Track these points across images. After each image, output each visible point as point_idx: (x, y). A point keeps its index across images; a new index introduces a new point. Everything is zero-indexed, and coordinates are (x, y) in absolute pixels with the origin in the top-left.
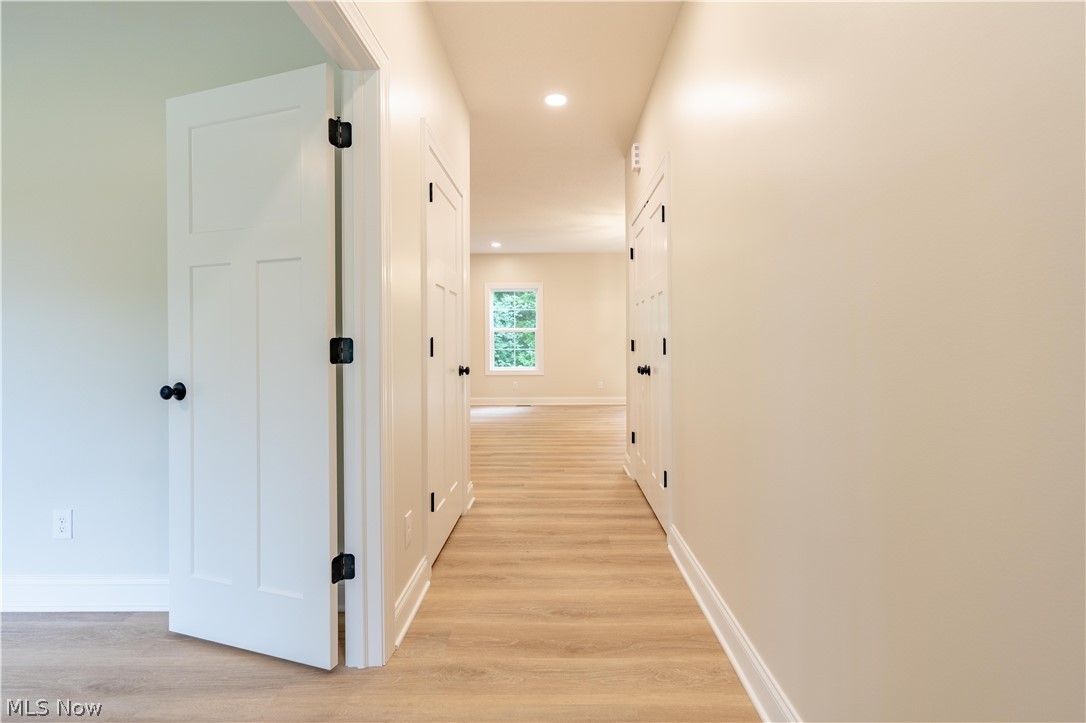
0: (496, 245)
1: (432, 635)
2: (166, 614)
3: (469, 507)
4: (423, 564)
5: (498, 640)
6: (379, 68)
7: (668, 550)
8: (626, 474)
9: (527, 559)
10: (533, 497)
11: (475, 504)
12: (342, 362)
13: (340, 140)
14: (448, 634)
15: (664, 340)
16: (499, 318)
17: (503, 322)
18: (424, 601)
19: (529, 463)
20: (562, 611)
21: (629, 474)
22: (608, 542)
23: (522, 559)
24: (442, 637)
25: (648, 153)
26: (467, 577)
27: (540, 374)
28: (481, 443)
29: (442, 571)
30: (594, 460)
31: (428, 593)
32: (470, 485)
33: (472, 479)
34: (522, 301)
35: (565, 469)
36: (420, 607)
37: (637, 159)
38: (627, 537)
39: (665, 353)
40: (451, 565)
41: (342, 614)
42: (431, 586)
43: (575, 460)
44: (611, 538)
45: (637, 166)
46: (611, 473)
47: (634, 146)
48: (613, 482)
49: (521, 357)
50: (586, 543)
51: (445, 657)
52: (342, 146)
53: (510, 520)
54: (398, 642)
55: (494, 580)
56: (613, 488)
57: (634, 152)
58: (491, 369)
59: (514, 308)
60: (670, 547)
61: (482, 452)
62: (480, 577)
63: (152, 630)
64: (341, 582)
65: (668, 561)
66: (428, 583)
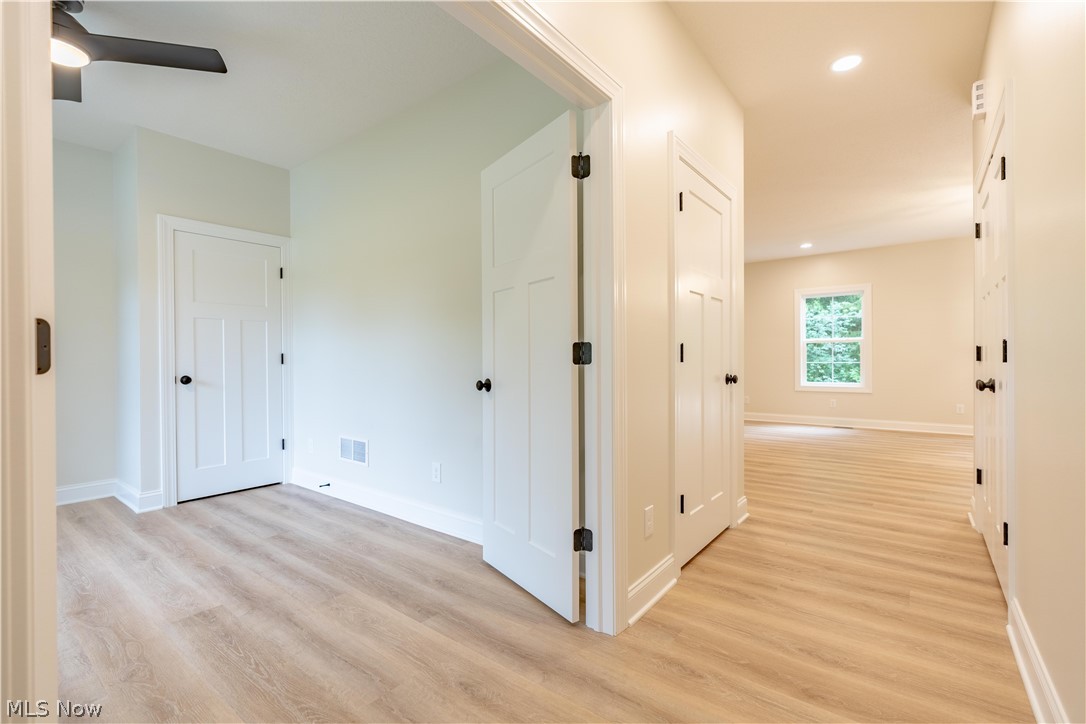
0: (806, 246)
1: (664, 626)
2: (481, 547)
3: (740, 521)
4: (669, 562)
5: (727, 653)
6: (611, 99)
7: (1006, 631)
8: (968, 522)
9: (787, 587)
10: (819, 526)
11: (748, 521)
12: (583, 363)
13: (582, 172)
14: (679, 631)
15: (1005, 342)
16: (824, 329)
17: (829, 333)
18: (666, 595)
19: (828, 490)
20: (812, 651)
21: (973, 524)
22: (907, 596)
23: (782, 585)
24: (673, 631)
25: (992, 92)
26: (715, 586)
27: (867, 391)
28: (775, 462)
29: (690, 573)
30: (923, 500)
31: (672, 588)
32: (743, 500)
33: (746, 494)
34: (855, 308)
35: (875, 503)
36: (662, 599)
37: (979, 102)
38: (940, 599)
39: (1005, 360)
40: (703, 571)
41: (582, 580)
42: (677, 585)
43: (892, 495)
44: (912, 593)
45: (981, 111)
46: (946, 518)
47: (974, 86)
48: (942, 530)
49: (853, 372)
50: (873, 590)
51: (667, 647)
52: (583, 177)
53: (784, 543)
54: (632, 621)
55: (742, 597)
56: (941, 536)
57: (975, 93)
58: (802, 384)
59: (845, 316)
60: (1009, 628)
61: (776, 471)
62: (729, 590)
63: (471, 554)
64: (582, 551)
65: (1004, 645)
66: (674, 581)
